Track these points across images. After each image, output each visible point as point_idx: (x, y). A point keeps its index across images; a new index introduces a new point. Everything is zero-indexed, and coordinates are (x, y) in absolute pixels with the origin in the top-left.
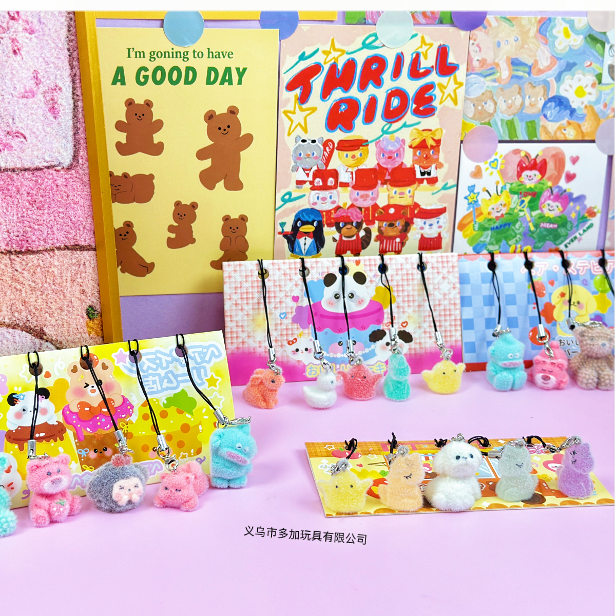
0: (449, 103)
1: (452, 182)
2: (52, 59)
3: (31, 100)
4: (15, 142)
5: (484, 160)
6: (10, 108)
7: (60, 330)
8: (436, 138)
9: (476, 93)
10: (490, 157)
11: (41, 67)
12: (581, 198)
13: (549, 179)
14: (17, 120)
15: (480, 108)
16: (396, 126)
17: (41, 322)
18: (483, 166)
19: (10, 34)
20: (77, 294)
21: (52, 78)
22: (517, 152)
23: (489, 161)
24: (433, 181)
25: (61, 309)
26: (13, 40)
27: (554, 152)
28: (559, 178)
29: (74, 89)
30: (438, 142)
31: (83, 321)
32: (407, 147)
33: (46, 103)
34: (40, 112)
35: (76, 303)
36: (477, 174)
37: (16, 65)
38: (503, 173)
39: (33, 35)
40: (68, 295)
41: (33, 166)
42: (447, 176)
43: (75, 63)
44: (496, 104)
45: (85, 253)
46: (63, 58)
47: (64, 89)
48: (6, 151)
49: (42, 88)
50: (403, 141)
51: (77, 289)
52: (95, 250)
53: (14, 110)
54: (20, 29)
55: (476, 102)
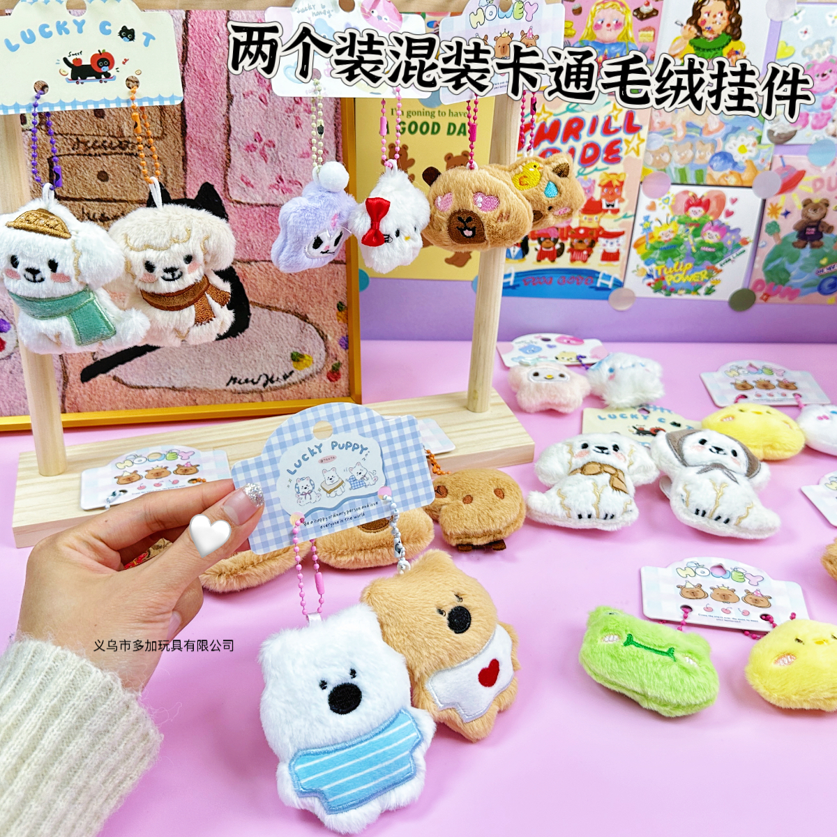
0: (633, 154)
1: (631, 213)
3: (306, 160)
4: (294, 188)
5: (659, 197)
6: (292, 164)
7: (318, 316)
8: (621, 180)
9: (656, 146)
10: (663, 195)
12: (737, 230)
13: (711, 214)
14: (296, 173)
15: (657, 158)
16: (589, 170)
17: (306, 310)
18: (657, 202)
19: (296, 113)
20: (332, 293)
22: (686, 192)
23: (662, 198)
24: (616, 211)
25: (320, 303)
26: (297, 118)
27: (716, 194)
28: (719, 214)
29: (337, 152)
30: (622, 183)
31: (334, 312)
32: (596, 186)
35: (330, 299)
36: (652, 207)
37: (297, 135)
38: (673, 208)
39: (310, 115)
40: (325, 293)
42: (627, 208)
43: (339, 134)
44: (671, 155)
45: (338, 266)
46: (330, 130)
47: (330, 152)
48: (288, 194)
50: (594, 181)
51: (331, 290)
52: (345, 264)
53: (295, 166)
54: (302, 110)
55: (655, 154)
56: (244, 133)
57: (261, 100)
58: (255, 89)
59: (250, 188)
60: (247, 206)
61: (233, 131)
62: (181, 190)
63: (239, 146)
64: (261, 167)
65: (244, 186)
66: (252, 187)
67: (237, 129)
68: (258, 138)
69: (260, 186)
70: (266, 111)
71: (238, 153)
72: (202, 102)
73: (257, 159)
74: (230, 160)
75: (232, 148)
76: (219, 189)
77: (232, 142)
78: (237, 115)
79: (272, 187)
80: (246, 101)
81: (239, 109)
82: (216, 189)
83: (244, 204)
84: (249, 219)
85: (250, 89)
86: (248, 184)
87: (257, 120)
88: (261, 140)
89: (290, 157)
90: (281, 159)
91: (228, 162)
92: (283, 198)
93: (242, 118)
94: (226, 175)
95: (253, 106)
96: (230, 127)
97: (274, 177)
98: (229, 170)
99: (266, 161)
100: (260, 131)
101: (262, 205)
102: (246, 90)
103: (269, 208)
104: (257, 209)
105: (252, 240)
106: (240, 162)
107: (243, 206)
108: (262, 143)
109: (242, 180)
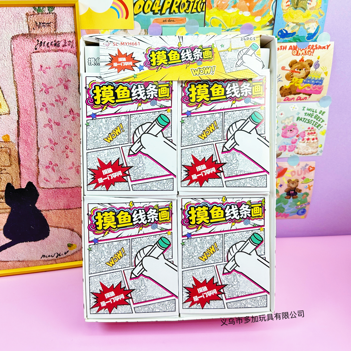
2: (78, 159)
3: (71, 170)
4: (66, 181)
6: (65, 172)
7: (78, 229)
11: (74, 161)
14: (67, 175)
17: (73, 227)
19: (66, 153)
21: (78, 163)
25: (79, 224)
26: (67, 154)
33: (76, 170)
34: (74, 173)
37: (67, 161)
39: (72, 153)
41: (71, 187)
48: (64, 183)
49: (75, 166)
53: (66, 173)
54: (69, 151)
56: (45, 161)
57: (51, 149)
58: (49, 145)
59: (48, 182)
60: (47, 189)
61: (40, 161)
62: (19, 185)
63: (43, 167)
64: (52, 174)
65: (45, 182)
66: (49, 182)
67: (42, 161)
68: (51, 163)
69: (52, 181)
70: (54, 153)
71: (43, 169)
72: (26, 151)
73: (51, 171)
74: (39, 172)
75: (40, 168)
76: (35, 184)
77: (40, 165)
78: (41, 155)
79: (57, 181)
80: (45, 149)
81: (42, 153)
82: (34, 184)
83: (46, 188)
84: (48, 194)
85: (47, 145)
86: (47, 181)
87: (50, 157)
88: (52, 164)
89: (65, 169)
90: (61, 170)
91: (38, 173)
92: (62, 185)
93: (44, 156)
94: (37, 178)
95: (48, 151)
96: (39, 160)
97: (58, 177)
98: (39, 176)
99: (54, 172)
100: (51, 160)
101: (53, 188)
102: (45, 145)
103: (56, 189)
104: (51, 190)
105: (50, 202)
106: (43, 173)
107: (45, 189)
108: (52, 165)
109: (45, 179)
